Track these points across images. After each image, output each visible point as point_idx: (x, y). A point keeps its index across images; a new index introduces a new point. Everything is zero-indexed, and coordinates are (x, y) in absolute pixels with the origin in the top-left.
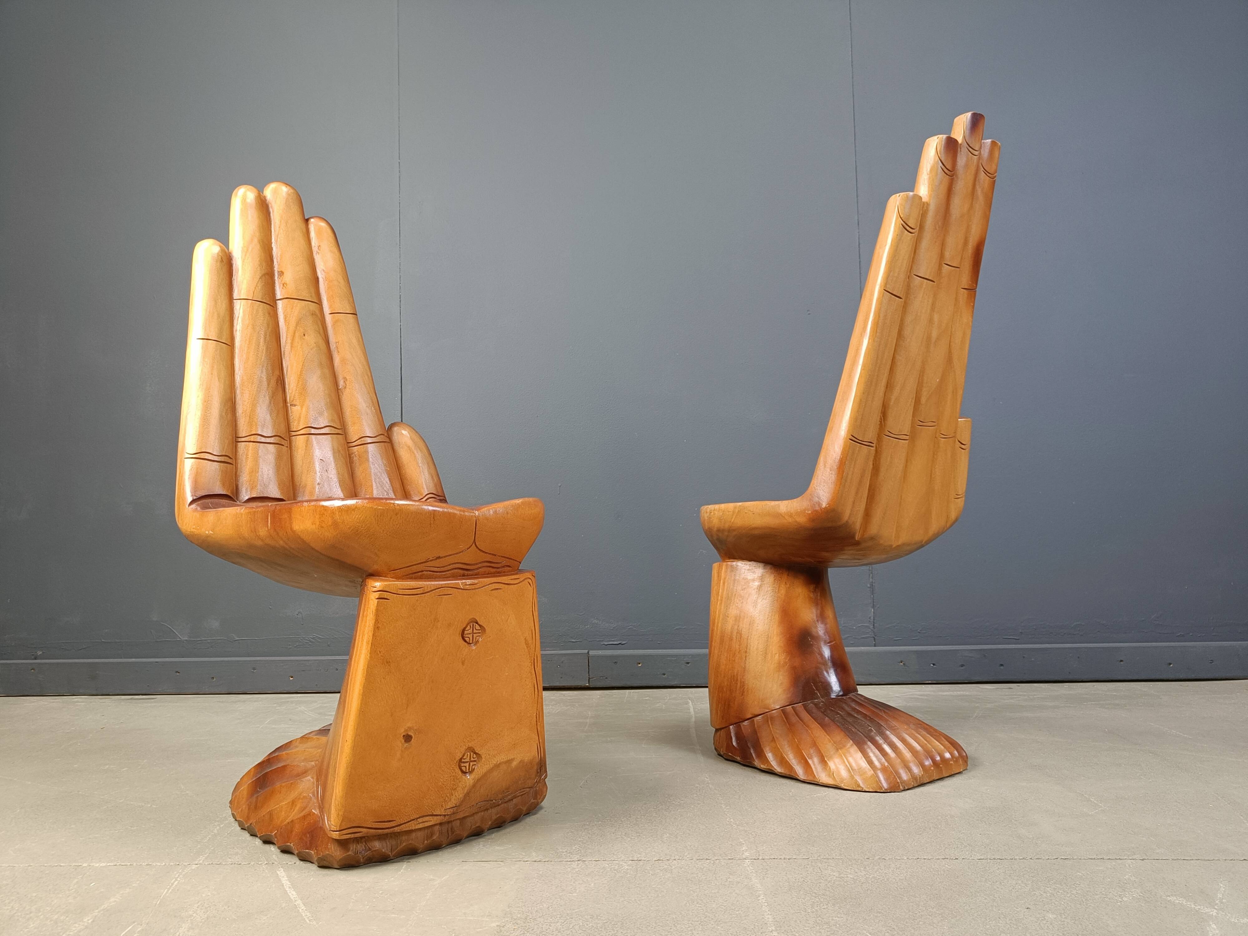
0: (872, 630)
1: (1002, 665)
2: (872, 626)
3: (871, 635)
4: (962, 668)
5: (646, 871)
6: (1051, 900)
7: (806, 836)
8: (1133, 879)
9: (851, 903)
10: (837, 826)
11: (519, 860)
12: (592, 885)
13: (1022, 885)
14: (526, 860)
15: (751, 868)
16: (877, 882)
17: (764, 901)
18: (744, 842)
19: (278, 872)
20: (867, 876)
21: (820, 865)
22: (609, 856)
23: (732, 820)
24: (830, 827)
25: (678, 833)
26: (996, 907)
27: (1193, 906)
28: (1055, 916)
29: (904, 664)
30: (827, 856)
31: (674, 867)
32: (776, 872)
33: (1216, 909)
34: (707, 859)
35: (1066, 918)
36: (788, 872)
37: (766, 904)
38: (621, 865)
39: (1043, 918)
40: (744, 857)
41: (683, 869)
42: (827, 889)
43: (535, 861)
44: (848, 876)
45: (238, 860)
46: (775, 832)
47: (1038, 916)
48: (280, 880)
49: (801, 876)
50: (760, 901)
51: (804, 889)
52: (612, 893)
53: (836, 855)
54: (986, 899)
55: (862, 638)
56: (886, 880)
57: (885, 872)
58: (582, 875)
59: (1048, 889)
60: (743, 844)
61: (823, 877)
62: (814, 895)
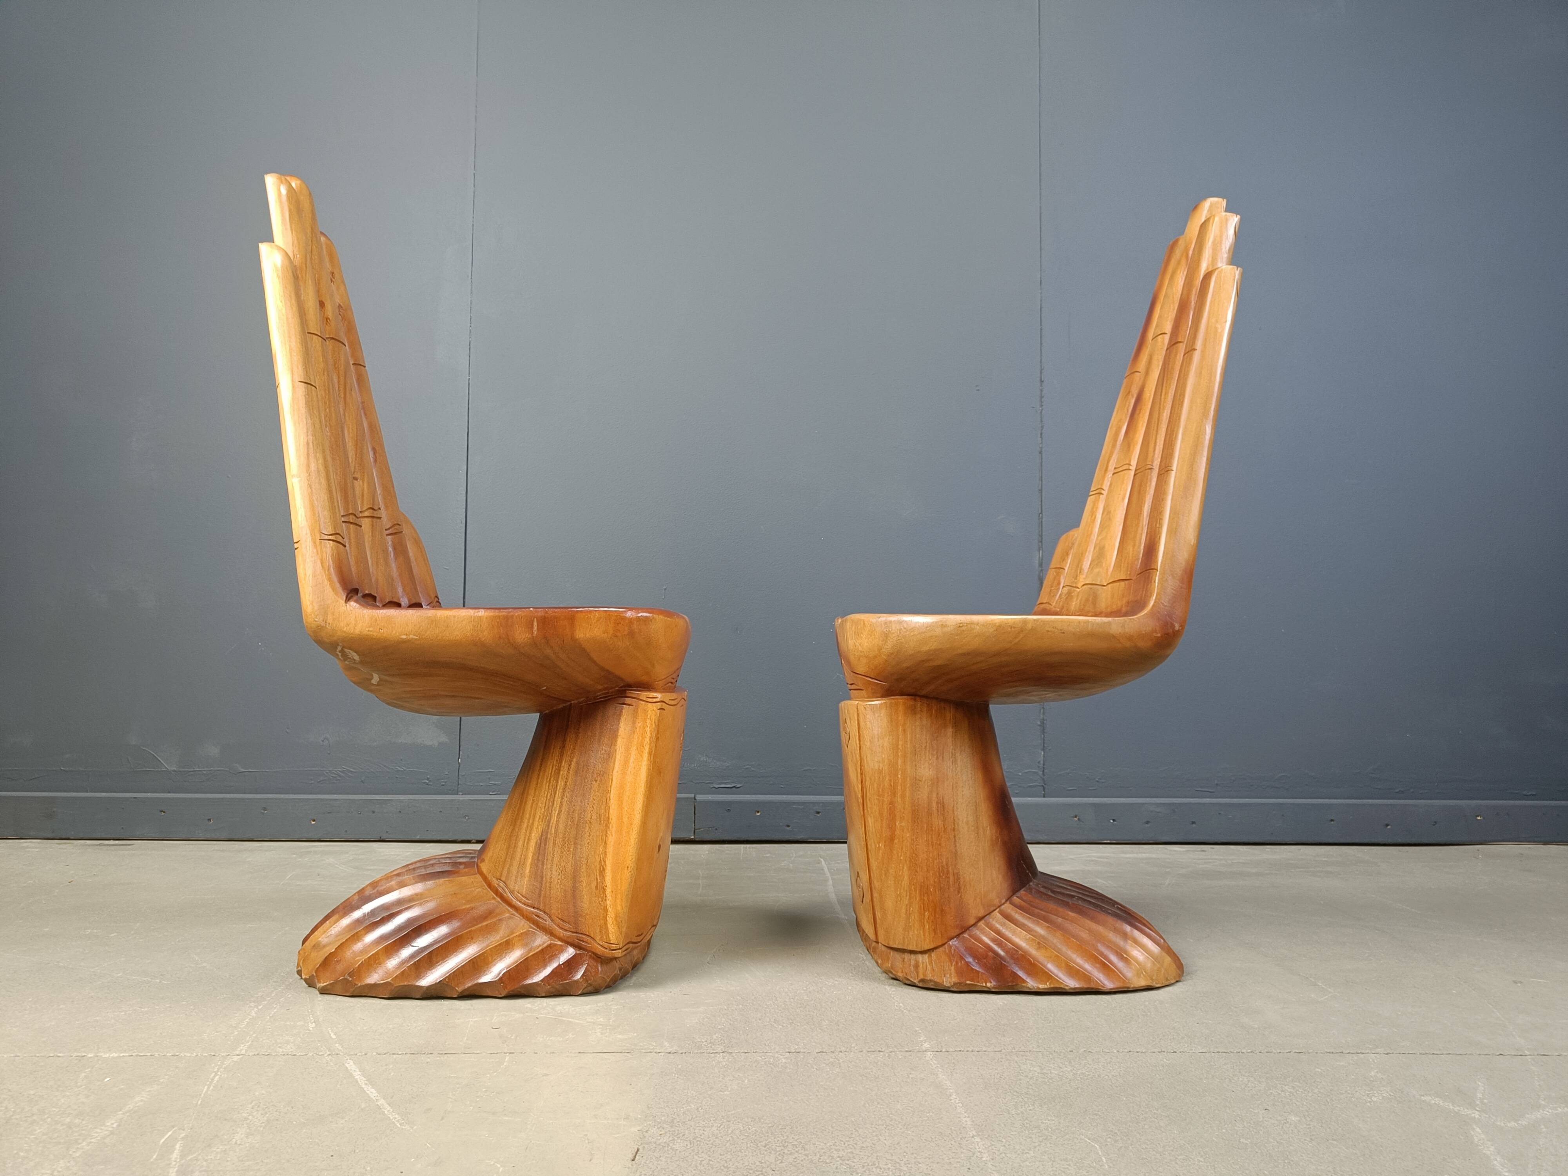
0: (1041, 777)
1: (1193, 823)
2: (1041, 773)
3: (1040, 783)
4: (1147, 825)
5: (809, 1065)
6: (1291, 1100)
7: (993, 1024)
8: (1379, 1075)
9: (1061, 1104)
10: (1029, 1013)
11: (649, 1051)
12: (746, 1081)
13: (1256, 1083)
14: (658, 1051)
15: (935, 1062)
16: (1087, 1079)
17: (957, 1102)
18: (920, 1031)
19: (347, 1065)
20: (1074, 1071)
21: (1016, 1058)
22: (760, 1047)
23: (901, 1004)
24: (1019, 1014)
25: (838, 1020)
26: (1229, 1108)
27: (1451, 1107)
28: (1298, 1118)
29: (1079, 819)
30: (1023, 1048)
31: (841, 1061)
32: (966, 1067)
33: (1478, 1111)
34: (879, 1051)
35: (1311, 1120)
36: (980, 1067)
37: (961, 1105)
38: (777, 1058)
39: (1285, 1121)
40: (924, 1049)
41: (853, 1063)
42: (1030, 1087)
43: (670, 1053)
44: (1052, 1071)
45: (291, 1050)
46: (956, 1020)
47: (1279, 1118)
48: (351, 1075)
49: (996, 1071)
50: (952, 1101)
51: (1003, 1087)
52: (772, 1091)
53: (1033, 1047)
54: (1216, 1099)
55: (1030, 787)
56: (1097, 1076)
57: (1094, 1067)
58: (732, 1070)
59: (1286, 1088)
60: (920, 1033)
61: (1023, 1073)
62: (1015, 1094)
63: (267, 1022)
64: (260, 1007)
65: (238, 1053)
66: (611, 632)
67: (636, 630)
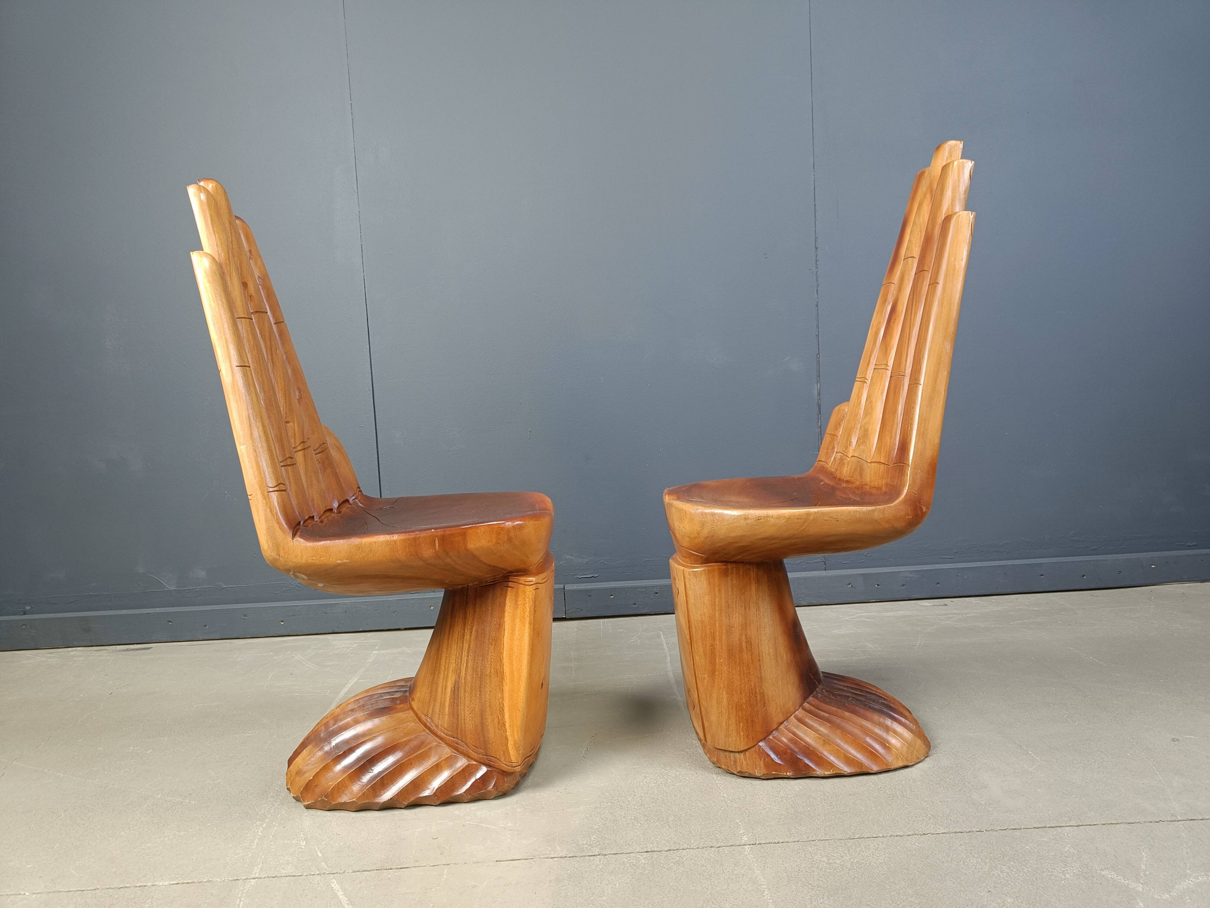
1: (938, 583)
3: (822, 559)
4: (903, 587)
5: (661, 865)
6: (1007, 881)
7: (793, 813)
8: (1072, 850)
9: (843, 895)
10: (818, 799)
11: (546, 856)
12: (617, 885)
13: (982, 864)
14: (553, 856)
15: (751, 856)
16: (861, 868)
17: (769, 898)
18: (740, 823)
19: (333, 885)
20: (852, 860)
21: (810, 849)
22: (626, 847)
23: (725, 795)
24: (811, 800)
25: (681, 815)
26: (963, 892)
27: (1123, 881)
28: (1012, 900)
29: (851, 586)
30: (814, 837)
31: (684, 859)
32: (774, 861)
33: (1141, 883)
34: (711, 847)
35: (1022, 902)
36: (784, 860)
37: (771, 901)
38: (638, 858)
39: (1003, 904)
40: (743, 842)
41: (693, 861)
42: (821, 879)
43: (561, 857)
44: (836, 861)
45: (291, 871)
46: (765, 809)
47: (999, 901)
48: (336, 895)
49: (796, 864)
50: (765, 897)
51: (801, 880)
52: (636, 895)
53: (822, 836)
54: (954, 883)
55: (815, 562)
56: (868, 864)
57: (866, 854)
58: (607, 873)
59: (1004, 868)
60: (740, 825)
61: (815, 864)
62: (810, 886)
63: (271, 842)
64: (264, 826)
65: (253, 876)
66: (494, 541)
67: (513, 537)
